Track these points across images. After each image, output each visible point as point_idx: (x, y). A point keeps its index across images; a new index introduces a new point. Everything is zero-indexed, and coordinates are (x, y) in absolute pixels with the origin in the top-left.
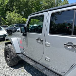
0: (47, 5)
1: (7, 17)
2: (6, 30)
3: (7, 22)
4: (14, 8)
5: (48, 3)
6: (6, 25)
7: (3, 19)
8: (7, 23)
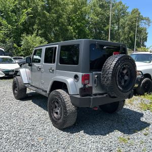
0: (98, 20)
1: (23, 43)
2: (19, 64)
3: (23, 50)
4: (35, 27)
5: (100, 16)
6: (21, 56)
7: (16, 46)
8: (22, 53)
